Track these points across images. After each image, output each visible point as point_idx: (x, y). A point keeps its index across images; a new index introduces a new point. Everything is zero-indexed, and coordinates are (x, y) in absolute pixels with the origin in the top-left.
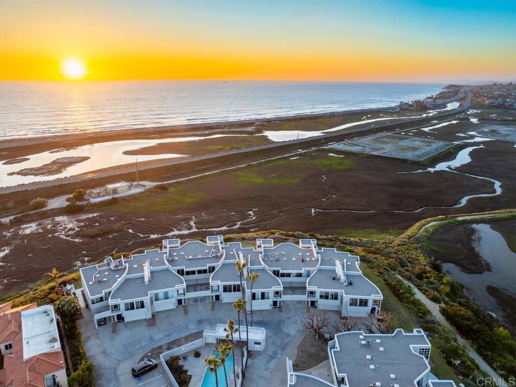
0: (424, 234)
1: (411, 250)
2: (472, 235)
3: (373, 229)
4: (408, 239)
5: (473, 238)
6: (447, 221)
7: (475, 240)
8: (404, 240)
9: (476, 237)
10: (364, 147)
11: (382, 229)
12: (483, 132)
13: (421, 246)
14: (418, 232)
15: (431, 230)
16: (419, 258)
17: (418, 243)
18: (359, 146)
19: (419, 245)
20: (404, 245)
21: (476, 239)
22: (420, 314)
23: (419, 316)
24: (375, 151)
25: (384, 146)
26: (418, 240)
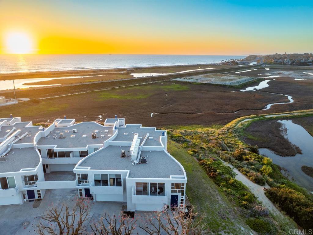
0: (241, 126)
1: (230, 138)
2: (280, 127)
3: (199, 125)
4: (228, 130)
5: (281, 129)
6: (258, 118)
7: (282, 131)
8: (224, 131)
9: (282, 128)
10: (197, 80)
11: (206, 125)
12: (274, 73)
13: (239, 135)
14: (236, 126)
15: (246, 124)
16: (237, 143)
17: (236, 133)
18: (194, 79)
19: (237, 134)
20: (224, 134)
21: (283, 129)
22: (244, 202)
23: (243, 205)
24: (204, 81)
25: (211, 79)
26: (236, 131)
